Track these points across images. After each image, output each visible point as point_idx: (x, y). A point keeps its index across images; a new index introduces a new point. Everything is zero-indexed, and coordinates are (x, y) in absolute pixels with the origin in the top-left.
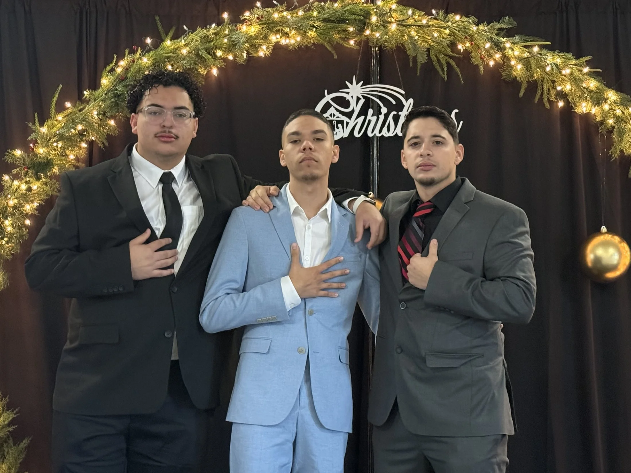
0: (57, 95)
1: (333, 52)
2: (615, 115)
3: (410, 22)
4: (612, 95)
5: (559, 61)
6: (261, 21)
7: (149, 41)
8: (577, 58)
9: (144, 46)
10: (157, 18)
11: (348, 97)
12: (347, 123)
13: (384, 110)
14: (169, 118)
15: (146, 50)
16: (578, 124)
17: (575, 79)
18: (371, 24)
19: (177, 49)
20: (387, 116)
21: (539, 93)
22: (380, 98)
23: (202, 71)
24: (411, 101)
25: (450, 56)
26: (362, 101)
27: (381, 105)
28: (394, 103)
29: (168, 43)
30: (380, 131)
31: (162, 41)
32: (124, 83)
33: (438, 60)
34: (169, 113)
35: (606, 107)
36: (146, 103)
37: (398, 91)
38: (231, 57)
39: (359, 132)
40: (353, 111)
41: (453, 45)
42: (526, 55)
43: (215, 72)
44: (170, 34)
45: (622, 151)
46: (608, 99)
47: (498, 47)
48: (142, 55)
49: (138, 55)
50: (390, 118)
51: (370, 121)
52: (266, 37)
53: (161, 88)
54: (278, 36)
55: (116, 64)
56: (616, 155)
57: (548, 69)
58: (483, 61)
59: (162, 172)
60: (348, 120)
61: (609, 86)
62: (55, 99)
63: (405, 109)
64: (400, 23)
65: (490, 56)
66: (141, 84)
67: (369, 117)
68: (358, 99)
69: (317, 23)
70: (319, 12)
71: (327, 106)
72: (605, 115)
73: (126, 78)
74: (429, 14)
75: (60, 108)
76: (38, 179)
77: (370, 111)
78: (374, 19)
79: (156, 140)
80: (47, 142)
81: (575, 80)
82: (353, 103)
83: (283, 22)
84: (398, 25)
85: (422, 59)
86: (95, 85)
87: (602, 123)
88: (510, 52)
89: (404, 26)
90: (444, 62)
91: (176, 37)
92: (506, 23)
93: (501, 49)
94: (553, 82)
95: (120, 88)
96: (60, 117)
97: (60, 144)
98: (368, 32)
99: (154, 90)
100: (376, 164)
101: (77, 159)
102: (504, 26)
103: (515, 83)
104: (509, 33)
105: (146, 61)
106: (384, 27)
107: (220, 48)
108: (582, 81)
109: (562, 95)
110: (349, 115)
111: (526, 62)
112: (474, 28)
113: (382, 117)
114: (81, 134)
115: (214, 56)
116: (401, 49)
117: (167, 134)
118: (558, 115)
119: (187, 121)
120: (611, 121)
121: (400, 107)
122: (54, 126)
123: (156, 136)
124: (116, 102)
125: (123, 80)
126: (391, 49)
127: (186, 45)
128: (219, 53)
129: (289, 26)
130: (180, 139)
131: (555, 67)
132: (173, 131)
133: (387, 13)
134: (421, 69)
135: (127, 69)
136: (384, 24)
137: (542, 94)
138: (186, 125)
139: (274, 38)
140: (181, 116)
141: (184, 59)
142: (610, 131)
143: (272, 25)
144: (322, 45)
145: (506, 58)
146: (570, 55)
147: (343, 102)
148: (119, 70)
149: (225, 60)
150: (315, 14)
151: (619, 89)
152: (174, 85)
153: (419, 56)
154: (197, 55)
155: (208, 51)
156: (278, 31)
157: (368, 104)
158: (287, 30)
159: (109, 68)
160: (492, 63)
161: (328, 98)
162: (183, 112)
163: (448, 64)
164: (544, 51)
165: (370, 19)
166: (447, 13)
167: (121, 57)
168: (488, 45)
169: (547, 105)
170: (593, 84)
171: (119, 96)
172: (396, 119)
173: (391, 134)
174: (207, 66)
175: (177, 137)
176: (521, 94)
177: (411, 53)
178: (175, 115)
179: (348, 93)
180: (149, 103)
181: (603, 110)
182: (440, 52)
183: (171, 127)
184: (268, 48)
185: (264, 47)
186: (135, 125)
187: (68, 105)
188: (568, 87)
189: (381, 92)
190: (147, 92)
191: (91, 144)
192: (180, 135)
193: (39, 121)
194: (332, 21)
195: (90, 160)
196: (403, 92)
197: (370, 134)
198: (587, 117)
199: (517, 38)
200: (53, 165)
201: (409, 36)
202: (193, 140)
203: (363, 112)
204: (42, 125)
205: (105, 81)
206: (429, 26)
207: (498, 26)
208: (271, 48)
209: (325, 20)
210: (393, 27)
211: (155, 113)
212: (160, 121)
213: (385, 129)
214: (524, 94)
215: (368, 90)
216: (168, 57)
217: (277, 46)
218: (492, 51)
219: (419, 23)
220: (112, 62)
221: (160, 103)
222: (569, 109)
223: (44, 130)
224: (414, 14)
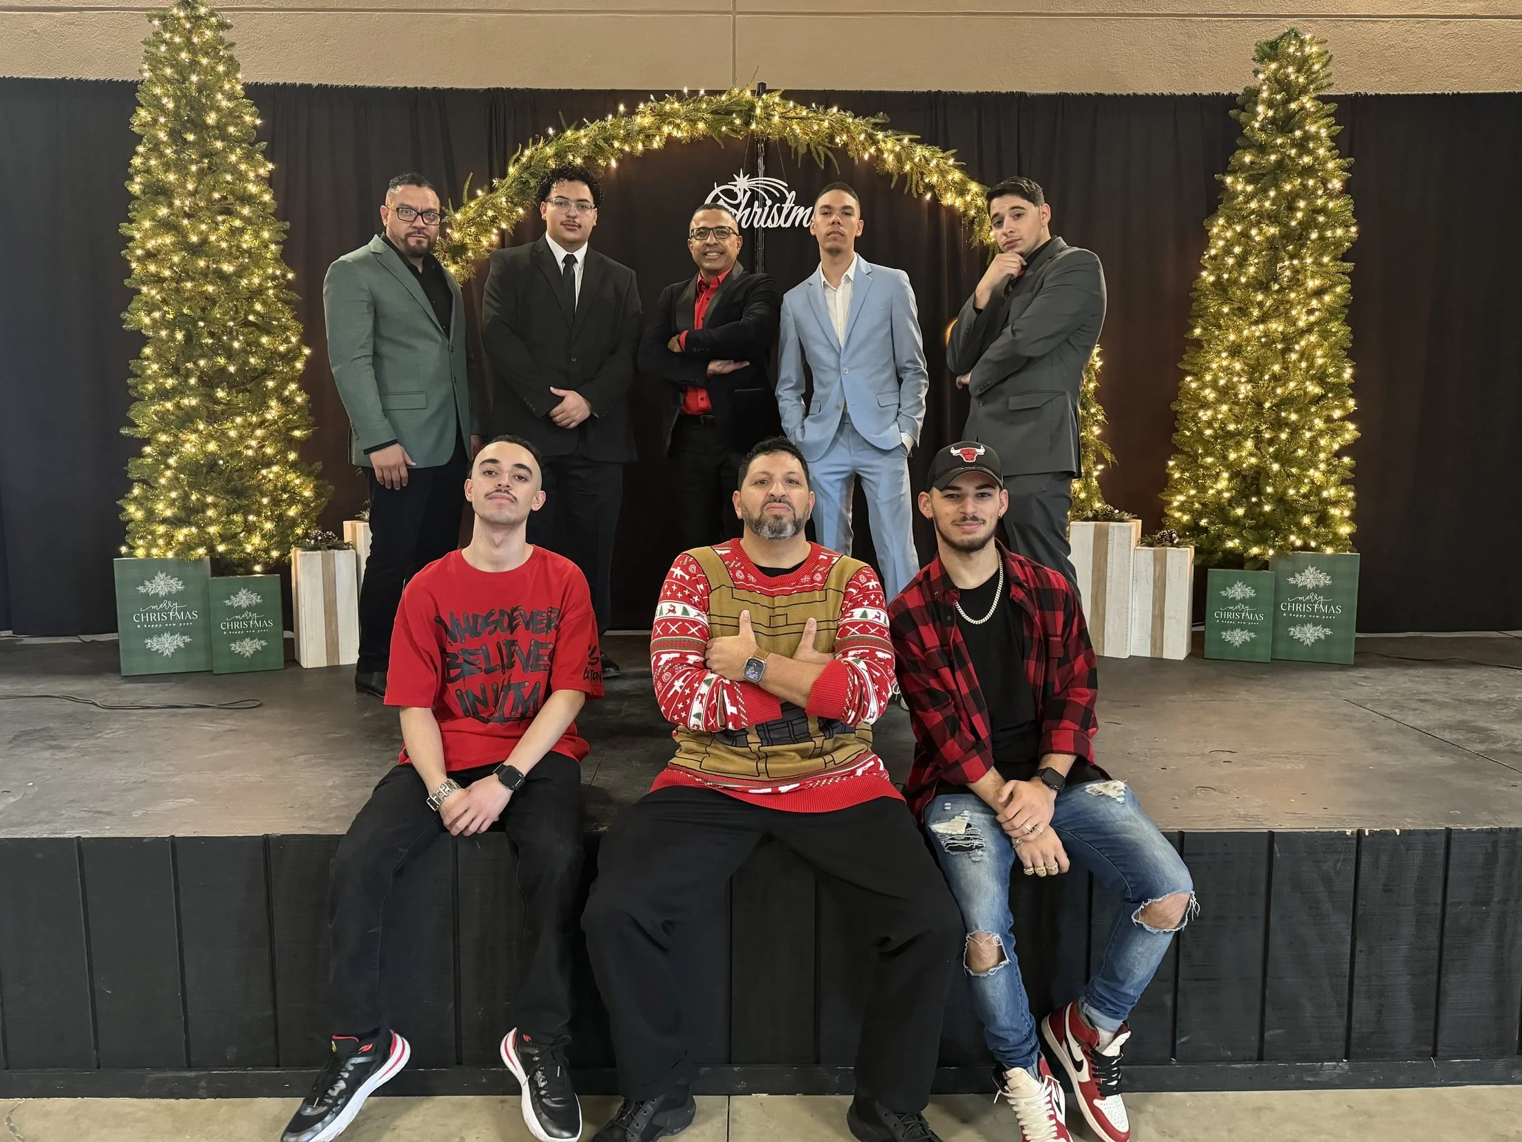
0: (468, 183)
1: (721, 143)
2: (976, 205)
3: (792, 114)
4: (974, 187)
5: (927, 154)
6: (653, 112)
7: (551, 131)
8: (943, 152)
9: (546, 136)
10: (560, 113)
11: (736, 190)
12: (735, 215)
13: (769, 202)
14: (574, 211)
15: (548, 140)
16: (943, 214)
17: (941, 170)
18: (756, 117)
19: (578, 138)
20: (771, 208)
21: (908, 185)
22: (766, 191)
23: (601, 162)
24: (793, 193)
25: (828, 148)
26: (749, 193)
27: (767, 197)
28: (778, 195)
29: (569, 133)
30: (765, 223)
31: (564, 131)
32: (528, 171)
33: (818, 154)
34: (573, 204)
35: (968, 198)
36: (553, 195)
37: (782, 184)
38: (627, 148)
39: (746, 223)
40: (740, 203)
41: (831, 138)
42: (898, 148)
43: (614, 164)
44: (573, 127)
45: (981, 242)
46: (970, 190)
47: (872, 140)
48: (546, 145)
49: (541, 144)
50: (775, 210)
51: (756, 213)
52: (659, 128)
53: (566, 181)
54: (670, 128)
55: (522, 154)
56: (976, 243)
57: (917, 160)
58: (858, 154)
59: (567, 253)
60: (736, 212)
61: (972, 179)
62: (467, 186)
63: (788, 201)
64: (782, 116)
65: (865, 149)
66: (548, 177)
67: (755, 209)
68: (745, 191)
69: (706, 116)
70: (708, 105)
71: (717, 198)
72: (967, 206)
73: (531, 166)
74: (809, 107)
75: (473, 196)
76: (456, 263)
77: (756, 203)
78: (758, 111)
79: (562, 227)
80: (460, 228)
81: (943, 173)
82: (740, 195)
83: (674, 114)
84: (780, 117)
85: (802, 150)
86: (504, 175)
87: (965, 214)
88: (883, 145)
89: (786, 118)
90: (823, 155)
91: (578, 129)
92: (880, 118)
93: (875, 142)
94: (922, 174)
95: (525, 175)
96: (472, 204)
97: (473, 229)
98: (753, 126)
99: (561, 183)
100: (761, 248)
101: (491, 245)
102: (878, 121)
103: (889, 176)
104: (883, 127)
105: (549, 151)
106: (768, 119)
107: (617, 139)
108: (947, 172)
109: (930, 187)
110: (737, 207)
111: (898, 158)
112: (850, 120)
113: (767, 209)
114: (493, 220)
115: (612, 146)
116: (783, 141)
117: (572, 223)
118: (927, 207)
119: (588, 212)
120: (972, 212)
121: (783, 199)
122: (468, 212)
123: (562, 224)
124: (521, 189)
125: (527, 168)
126: (775, 141)
127: (585, 136)
128: (616, 144)
129: (679, 117)
130: (583, 228)
131: (923, 159)
132: (577, 220)
133: (770, 106)
134: (801, 161)
135: (531, 158)
136: (768, 117)
137: (911, 184)
138: (587, 215)
139: (666, 129)
140: (582, 207)
141: (583, 148)
142: (972, 222)
143: (664, 117)
144: (711, 137)
145: (879, 151)
146: (937, 149)
147: (731, 194)
148: (524, 160)
149: (622, 151)
150: (704, 106)
151: (981, 182)
152: (577, 179)
153: (799, 148)
154: (596, 145)
155: (606, 140)
156: (670, 123)
157: (754, 196)
158: (678, 121)
159: (515, 157)
160: (866, 157)
161: (717, 190)
162: (585, 203)
163: (826, 156)
164: (914, 144)
165: (754, 112)
166: (826, 108)
167: (525, 146)
168: (862, 137)
169: (915, 196)
170: (957, 175)
171: (524, 183)
172: (780, 210)
173: (775, 225)
174: (607, 159)
175: (580, 226)
176: (893, 185)
177: (792, 143)
178: (578, 206)
179: (736, 186)
180: (556, 195)
181: (965, 201)
182: (820, 144)
183: (575, 217)
184: (661, 140)
185: (658, 138)
186: (545, 212)
187: (479, 193)
188: (934, 179)
189: (766, 185)
190: (555, 185)
191: (502, 233)
192: (583, 225)
193: (453, 207)
194: (720, 114)
195: (502, 243)
196: (786, 185)
197: (756, 226)
198: (951, 209)
199: (890, 132)
200: (467, 249)
201: (792, 129)
202: (594, 227)
203: (750, 204)
204: (456, 210)
205: (512, 170)
206: (809, 118)
207: (873, 120)
208: (664, 140)
209: (712, 113)
210: (776, 119)
211: (561, 204)
212: (565, 210)
213: (770, 220)
214: (896, 185)
215: (754, 182)
216: (569, 147)
217: (670, 139)
218: (866, 144)
219: (800, 116)
220: (517, 151)
221: (565, 195)
222: (936, 200)
223: (458, 216)
224: (795, 107)
